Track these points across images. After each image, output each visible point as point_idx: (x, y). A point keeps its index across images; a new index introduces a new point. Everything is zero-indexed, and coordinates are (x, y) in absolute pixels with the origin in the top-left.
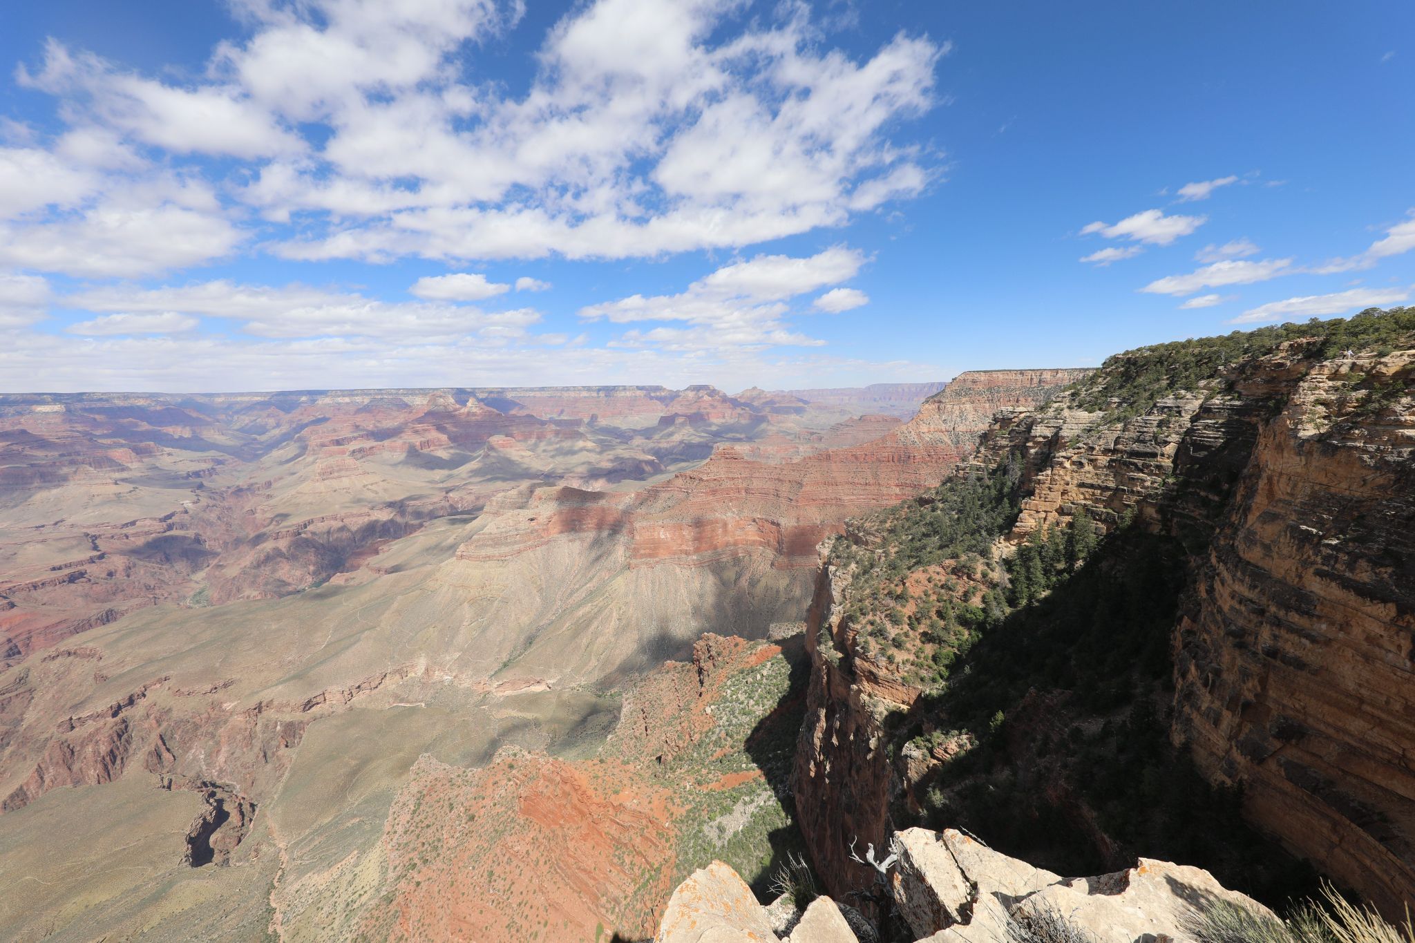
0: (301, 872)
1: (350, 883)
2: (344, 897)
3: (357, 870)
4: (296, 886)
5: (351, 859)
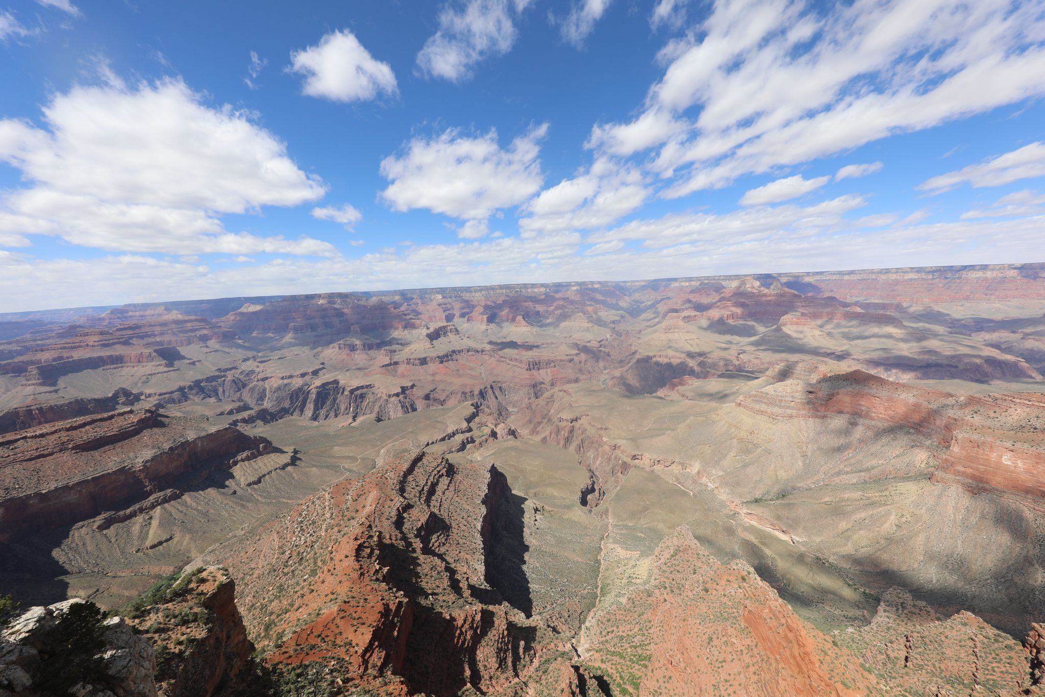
0: (615, 542)
1: (634, 567)
2: (629, 572)
3: (638, 563)
4: (612, 546)
5: (636, 554)
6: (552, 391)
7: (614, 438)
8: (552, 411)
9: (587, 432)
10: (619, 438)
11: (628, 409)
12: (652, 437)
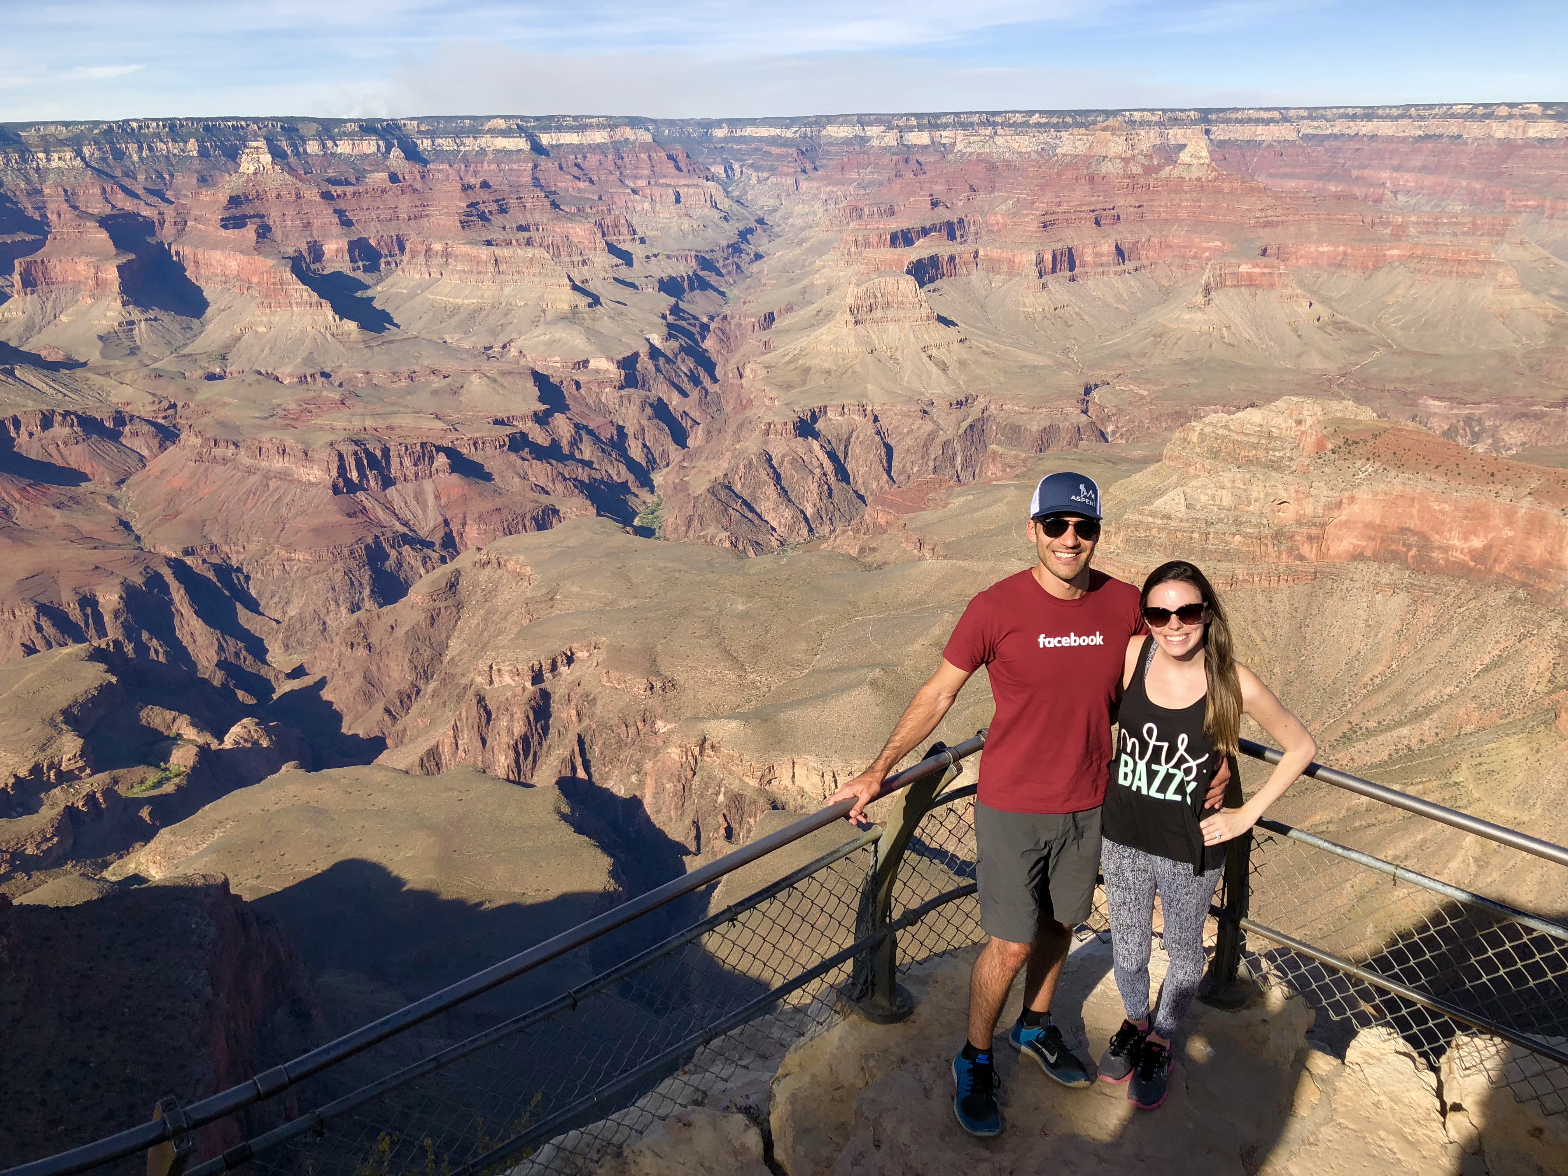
6: (450, 567)
7: (697, 718)
8: (455, 646)
9: (598, 710)
10: (715, 716)
11: (740, 607)
12: (825, 696)
